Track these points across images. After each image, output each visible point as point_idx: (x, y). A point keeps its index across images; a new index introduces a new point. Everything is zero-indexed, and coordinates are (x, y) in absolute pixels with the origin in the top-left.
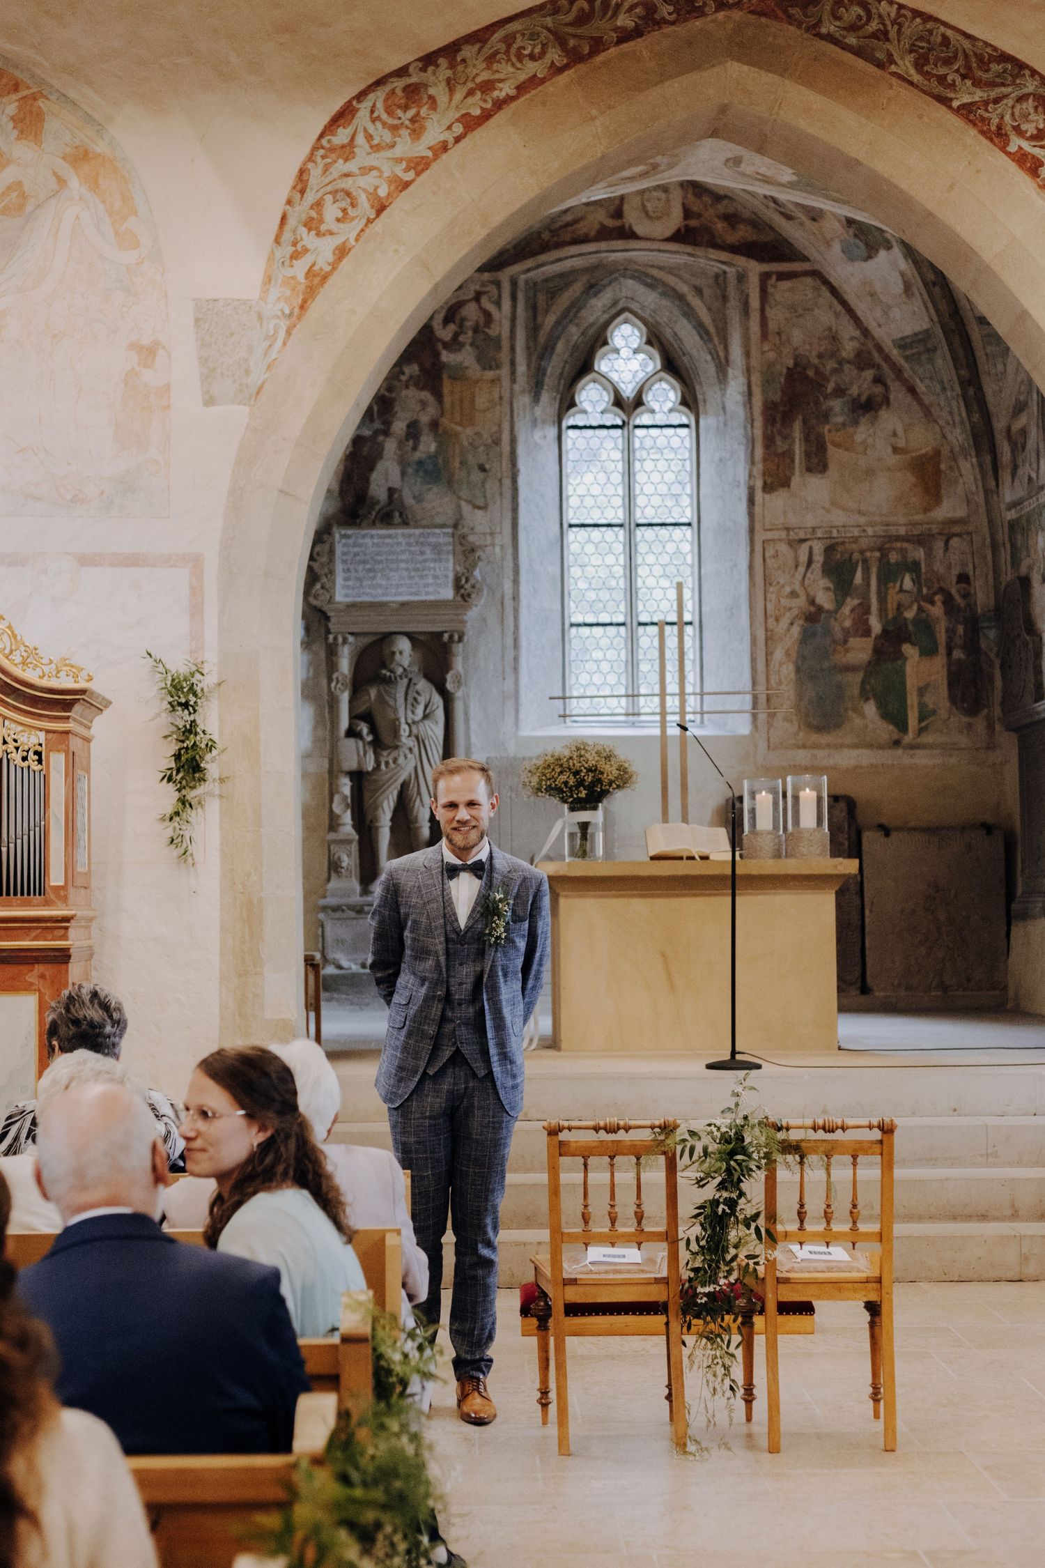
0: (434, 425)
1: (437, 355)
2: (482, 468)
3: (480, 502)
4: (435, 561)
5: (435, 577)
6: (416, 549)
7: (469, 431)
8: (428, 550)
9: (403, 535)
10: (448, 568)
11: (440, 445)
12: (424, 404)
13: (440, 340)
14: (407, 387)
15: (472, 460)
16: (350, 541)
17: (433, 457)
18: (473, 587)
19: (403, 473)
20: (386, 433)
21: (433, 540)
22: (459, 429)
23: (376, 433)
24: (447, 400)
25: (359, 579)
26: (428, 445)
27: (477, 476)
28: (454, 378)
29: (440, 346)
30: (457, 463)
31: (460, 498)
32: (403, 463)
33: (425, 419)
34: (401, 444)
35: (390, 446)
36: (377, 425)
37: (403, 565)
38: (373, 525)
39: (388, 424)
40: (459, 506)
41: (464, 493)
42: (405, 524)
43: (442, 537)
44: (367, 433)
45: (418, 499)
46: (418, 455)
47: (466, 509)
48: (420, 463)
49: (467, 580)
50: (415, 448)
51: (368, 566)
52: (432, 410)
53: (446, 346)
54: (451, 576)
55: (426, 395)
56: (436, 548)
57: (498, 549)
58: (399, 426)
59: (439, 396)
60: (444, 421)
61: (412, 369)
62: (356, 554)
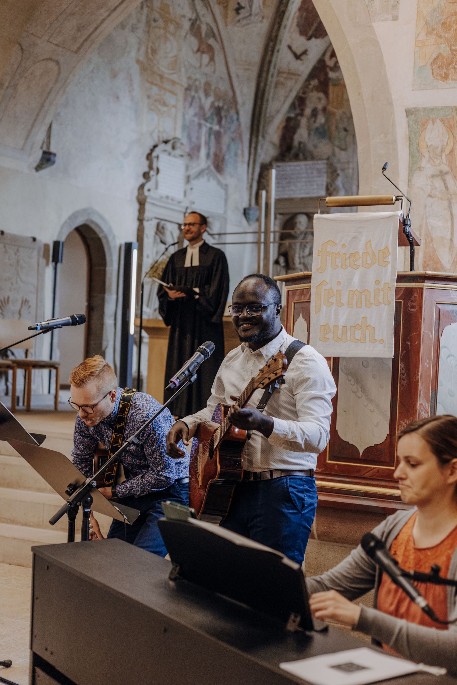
0: (324, 109)
1: (326, 74)
2: (345, 130)
3: (343, 147)
4: (318, 177)
5: (318, 185)
6: (309, 171)
7: (340, 112)
8: (315, 172)
9: (304, 165)
10: (324, 180)
11: (327, 120)
12: (320, 99)
13: (328, 66)
14: (312, 91)
15: (341, 126)
16: (280, 169)
17: (323, 126)
18: (334, 189)
19: (309, 134)
20: (302, 115)
21: (318, 167)
22: (335, 110)
23: (297, 115)
24: (331, 96)
25: (283, 187)
26: (321, 119)
27: (343, 134)
28: (335, 85)
29: (328, 70)
30: (333, 128)
31: (334, 145)
32: (309, 129)
33: (320, 107)
34: (308, 121)
35: (303, 121)
36: (298, 111)
37: (303, 180)
38: (291, 160)
39: (302, 110)
40: (333, 150)
41: (337, 143)
42: (305, 159)
43: (322, 165)
44: (292, 115)
45: (315, 147)
46: (317, 125)
47: (337, 150)
48: (317, 129)
49: (331, 186)
50: (315, 122)
51: (287, 181)
52: (324, 102)
53: (332, 69)
54: (325, 184)
55: (321, 95)
56: (319, 171)
57: (351, 171)
58: (308, 111)
59: (326, 94)
60: (329, 108)
61: (315, 82)
62: (283, 175)
